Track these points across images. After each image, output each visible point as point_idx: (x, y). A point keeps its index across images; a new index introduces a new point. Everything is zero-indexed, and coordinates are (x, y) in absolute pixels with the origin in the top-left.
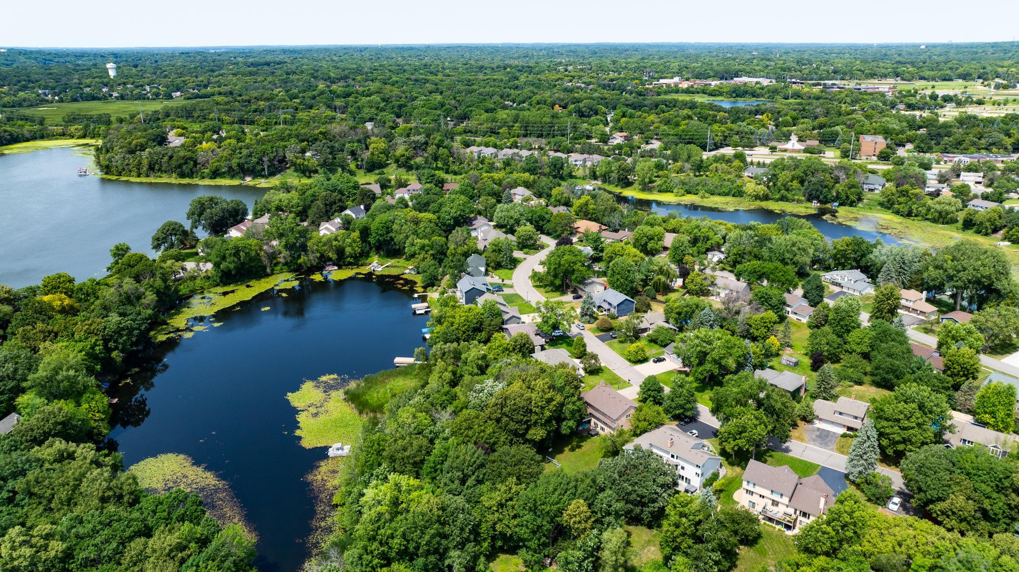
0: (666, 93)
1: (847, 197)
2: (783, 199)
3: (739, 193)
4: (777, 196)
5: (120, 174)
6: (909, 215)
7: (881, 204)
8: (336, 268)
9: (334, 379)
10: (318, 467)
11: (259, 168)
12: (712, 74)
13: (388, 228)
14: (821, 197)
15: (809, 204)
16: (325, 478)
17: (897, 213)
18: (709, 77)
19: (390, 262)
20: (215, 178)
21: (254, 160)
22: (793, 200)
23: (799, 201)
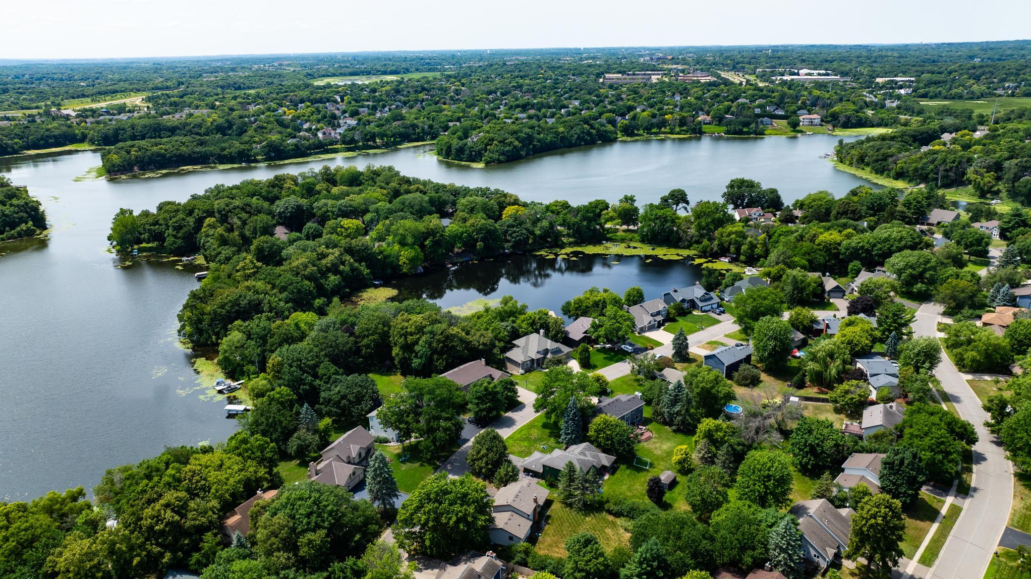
5: (841, 162)
8: (728, 260)
11: (931, 175)
20: (897, 179)
21: (931, 167)
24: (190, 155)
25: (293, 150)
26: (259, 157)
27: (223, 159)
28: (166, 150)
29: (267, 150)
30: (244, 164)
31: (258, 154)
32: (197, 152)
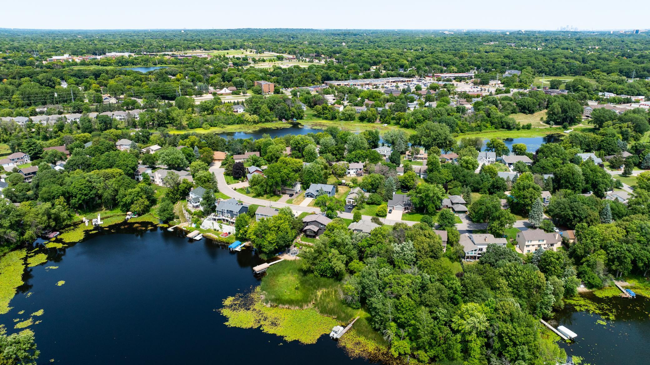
0: (68, 66)
1: (299, 115)
2: (267, 121)
3: (241, 121)
4: (263, 120)
6: (333, 118)
7: (315, 115)
8: (58, 233)
9: (234, 300)
10: (344, 347)
12: (84, 51)
13: (89, 187)
14: (286, 117)
15: (281, 122)
16: (362, 350)
17: (326, 118)
18: (84, 53)
19: (99, 215)
22: (272, 121)
23: (275, 121)
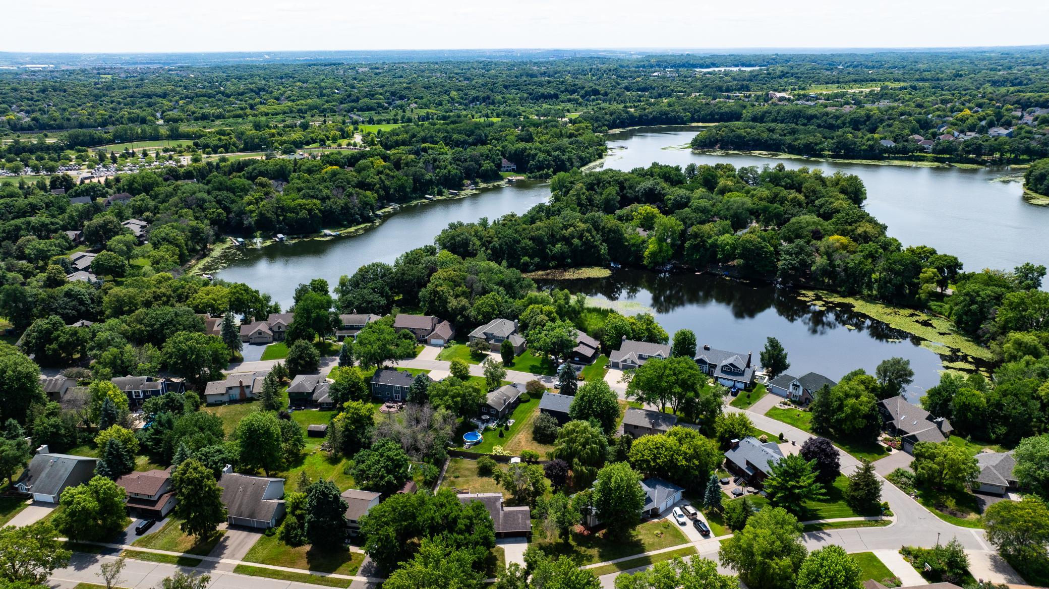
24: (766, 141)
25: (865, 151)
26: (827, 153)
27: (792, 149)
28: (749, 133)
29: (834, 146)
30: (805, 157)
31: (823, 150)
32: (774, 140)
